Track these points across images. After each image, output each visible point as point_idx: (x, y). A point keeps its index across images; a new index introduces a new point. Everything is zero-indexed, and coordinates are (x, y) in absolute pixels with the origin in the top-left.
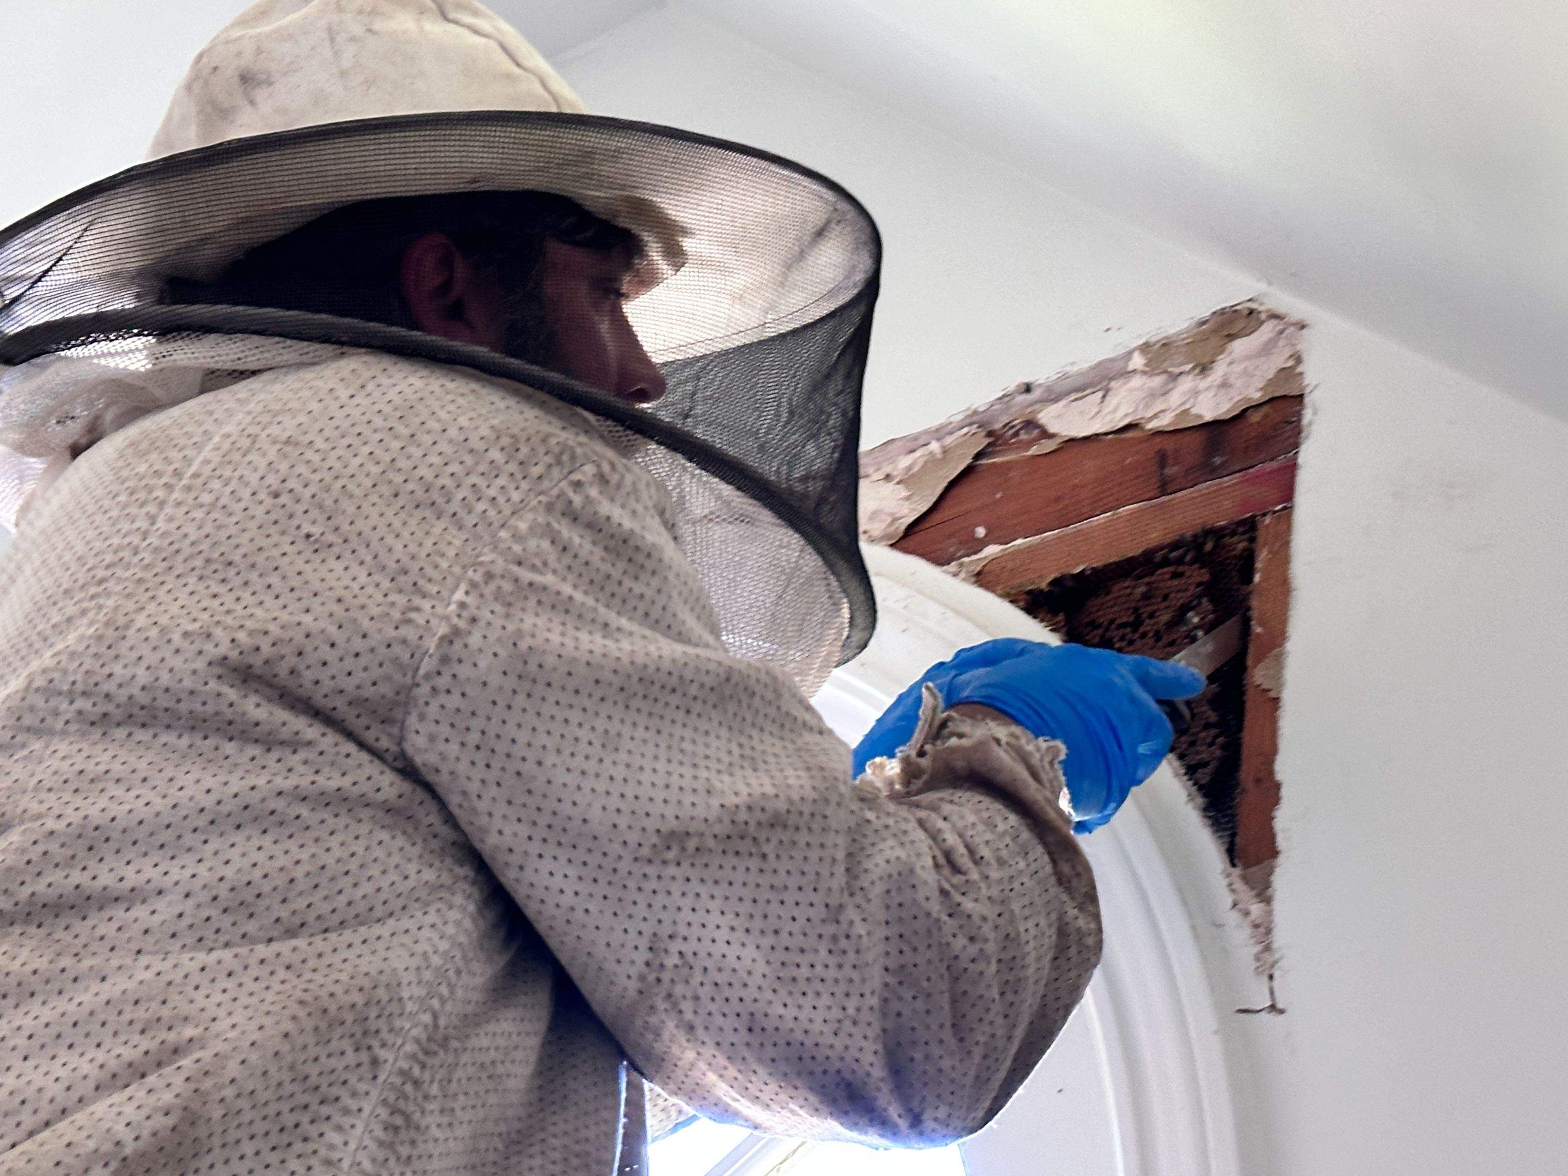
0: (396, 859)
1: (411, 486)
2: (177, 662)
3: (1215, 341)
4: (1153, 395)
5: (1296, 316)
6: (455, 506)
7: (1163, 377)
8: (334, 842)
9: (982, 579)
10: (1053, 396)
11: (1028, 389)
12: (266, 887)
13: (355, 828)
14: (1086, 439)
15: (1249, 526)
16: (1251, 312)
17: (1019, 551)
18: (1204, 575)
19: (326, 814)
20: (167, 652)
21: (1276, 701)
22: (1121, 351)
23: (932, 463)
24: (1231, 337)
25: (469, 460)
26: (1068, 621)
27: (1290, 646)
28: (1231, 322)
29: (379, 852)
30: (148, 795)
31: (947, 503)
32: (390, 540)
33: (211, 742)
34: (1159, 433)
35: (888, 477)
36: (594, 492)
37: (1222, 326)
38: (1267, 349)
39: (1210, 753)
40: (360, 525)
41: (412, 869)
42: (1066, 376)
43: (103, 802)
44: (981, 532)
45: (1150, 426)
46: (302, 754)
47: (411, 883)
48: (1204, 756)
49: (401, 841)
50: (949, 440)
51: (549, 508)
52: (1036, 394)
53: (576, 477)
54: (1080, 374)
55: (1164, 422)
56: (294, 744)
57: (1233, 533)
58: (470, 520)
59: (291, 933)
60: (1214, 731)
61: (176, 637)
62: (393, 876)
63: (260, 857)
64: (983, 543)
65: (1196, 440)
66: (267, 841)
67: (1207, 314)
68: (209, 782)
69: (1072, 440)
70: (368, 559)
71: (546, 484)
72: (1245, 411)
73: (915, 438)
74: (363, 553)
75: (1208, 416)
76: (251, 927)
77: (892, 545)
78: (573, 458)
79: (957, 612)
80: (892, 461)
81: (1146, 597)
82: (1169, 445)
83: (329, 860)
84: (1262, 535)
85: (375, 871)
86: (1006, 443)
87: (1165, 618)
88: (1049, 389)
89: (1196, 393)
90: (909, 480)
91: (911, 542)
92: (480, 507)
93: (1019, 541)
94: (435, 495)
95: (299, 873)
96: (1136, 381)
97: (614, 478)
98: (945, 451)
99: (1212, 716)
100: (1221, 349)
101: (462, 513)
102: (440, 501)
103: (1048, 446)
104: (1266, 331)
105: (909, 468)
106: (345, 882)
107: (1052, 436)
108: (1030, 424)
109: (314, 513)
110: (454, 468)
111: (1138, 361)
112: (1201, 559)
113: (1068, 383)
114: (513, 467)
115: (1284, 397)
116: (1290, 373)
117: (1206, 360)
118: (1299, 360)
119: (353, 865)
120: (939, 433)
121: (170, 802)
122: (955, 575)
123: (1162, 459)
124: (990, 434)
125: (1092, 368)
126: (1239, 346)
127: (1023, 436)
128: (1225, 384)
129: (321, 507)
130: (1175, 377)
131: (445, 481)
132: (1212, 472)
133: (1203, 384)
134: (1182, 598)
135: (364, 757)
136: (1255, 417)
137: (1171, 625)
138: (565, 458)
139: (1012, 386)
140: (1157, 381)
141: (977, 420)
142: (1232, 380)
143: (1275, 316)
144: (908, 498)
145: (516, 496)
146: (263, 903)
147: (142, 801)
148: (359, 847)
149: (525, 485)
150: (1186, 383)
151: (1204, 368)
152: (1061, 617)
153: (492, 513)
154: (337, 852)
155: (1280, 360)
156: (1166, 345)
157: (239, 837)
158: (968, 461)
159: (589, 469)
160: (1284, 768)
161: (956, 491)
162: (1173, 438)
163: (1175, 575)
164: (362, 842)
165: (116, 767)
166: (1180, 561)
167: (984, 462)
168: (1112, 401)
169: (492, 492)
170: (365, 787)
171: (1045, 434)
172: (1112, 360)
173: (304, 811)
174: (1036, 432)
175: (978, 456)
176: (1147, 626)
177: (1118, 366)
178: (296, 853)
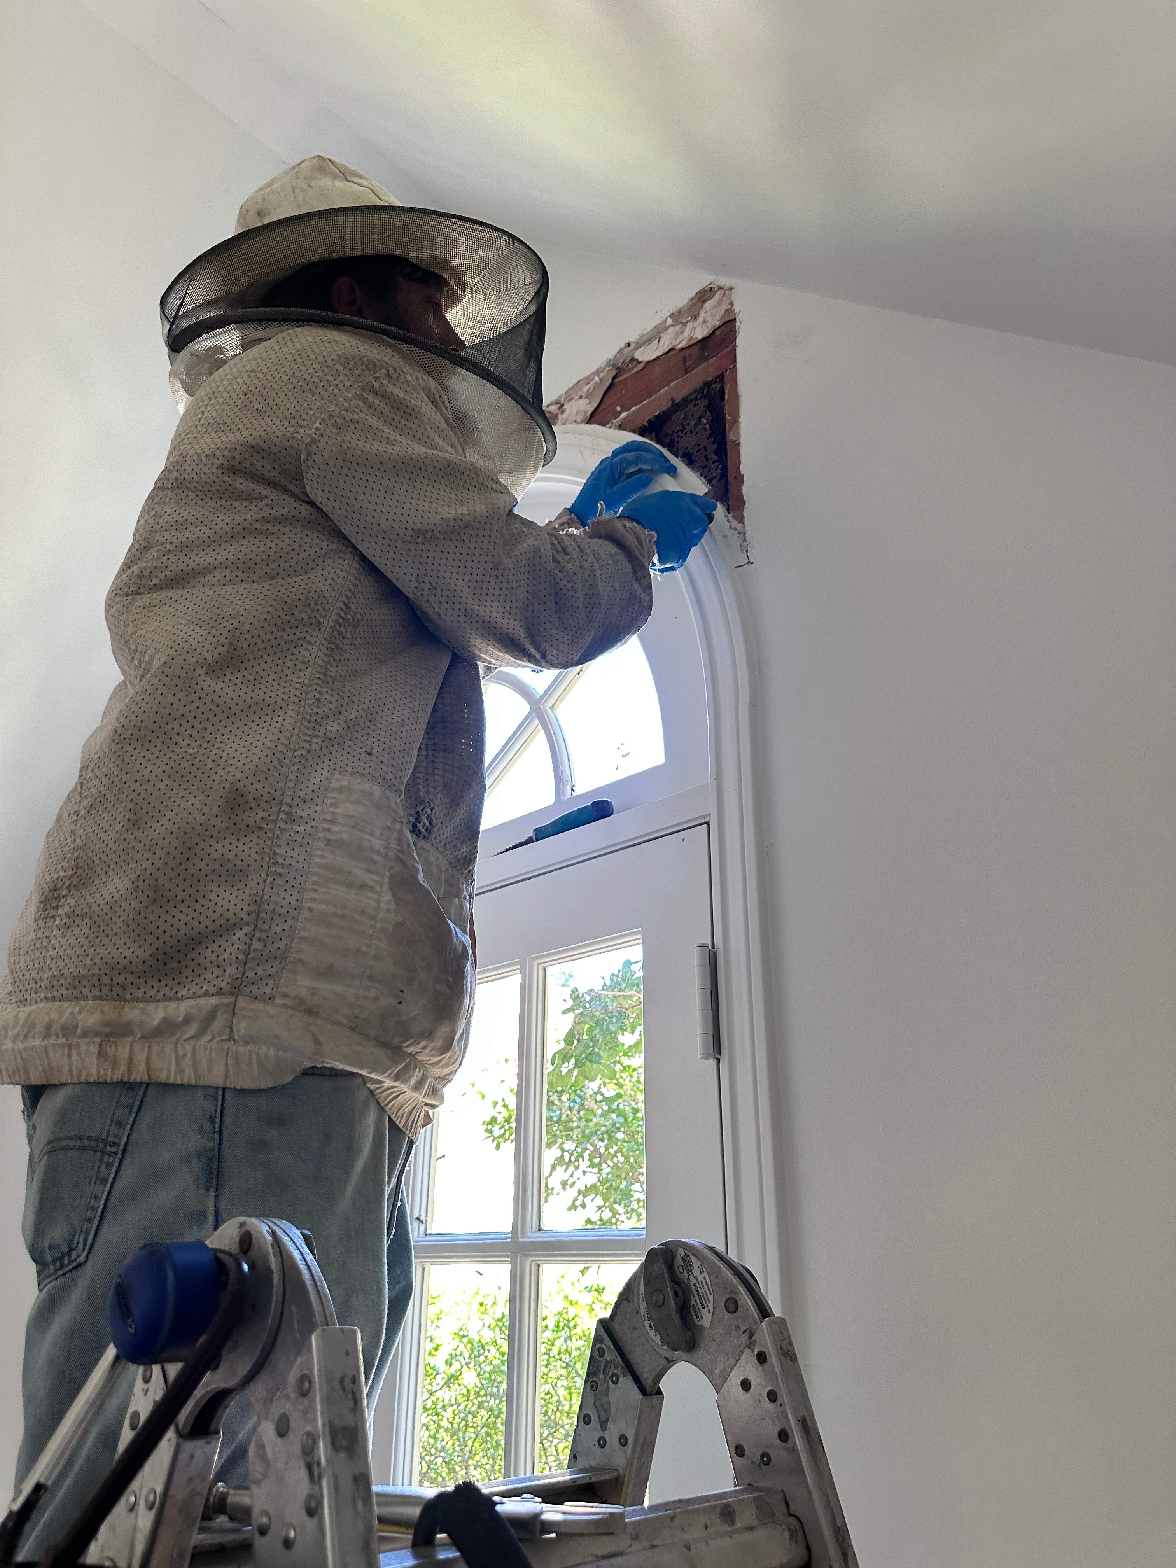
0: (316, 541)
1: (300, 383)
2: (205, 470)
3: (699, 304)
4: (677, 335)
5: (728, 285)
6: (320, 390)
7: (681, 325)
8: (286, 538)
9: (621, 427)
10: (639, 345)
11: (629, 345)
12: (258, 560)
13: (294, 531)
14: (654, 360)
15: (721, 377)
16: (711, 289)
17: (634, 411)
18: (707, 402)
19: (280, 527)
20: (202, 466)
21: (738, 444)
22: (662, 319)
23: (597, 386)
24: (704, 301)
25: (326, 370)
26: (656, 435)
27: (741, 420)
28: (704, 295)
29: (307, 539)
30: (204, 529)
31: (605, 400)
32: (288, 405)
33: (229, 503)
34: (682, 349)
35: (581, 397)
36: (385, 382)
37: (701, 297)
38: (720, 303)
39: (715, 473)
40: (277, 401)
41: (324, 545)
42: (643, 336)
43: (187, 534)
44: (619, 408)
45: (678, 347)
46: (265, 502)
47: (324, 550)
48: (715, 474)
49: (316, 534)
50: (602, 375)
51: (363, 388)
52: (633, 346)
53: (377, 375)
54: (648, 333)
55: (683, 344)
56: (261, 498)
57: (716, 382)
58: (326, 395)
59: (273, 578)
60: (717, 464)
61: (204, 458)
62: (316, 548)
63: (254, 548)
64: (620, 413)
65: (697, 347)
66: (257, 541)
67: (693, 294)
68: (227, 520)
69: (649, 362)
70: (281, 415)
71: (362, 378)
72: (714, 332)
73: (588, 377)
74: (278, 412)
75: (700, 337)
76: (256, 578)
77: (587, 423)
78: (375, 366)
79: (611, 441)
80: (581, 389)
81: (685, 418)
82: (686, 353)
83: (284, 545)
84: (726, 379)
85: (307, 547)
86: (624, 370)
87: (693, 423)
88: (637, 343)
89: (694, 328)
90: (589, 396)
91: (592, 420)
92: (331, 389)
93: (634, 408)
94: (311, 386)
95: (271, 552)
96: (670, 330)
97: (395, 376)
98: (601, 380)
99: (716, 458)
100: (702, 307)
101: (323, 392)
102: (313, 389)
103: (640, 367)
104: (718, 296)
105: (588, 391)
106: (293, 554)
107: (641, 362)
108: (633, 360)
109: (260, 399)
110: (320, 374)
111: (670, 321)
112: (704, 396)
113: (644, 339)
114: (346, 371)
115: (729, 321)
116: (730, 311)
117: (696, 313)
118: (732, 304)
119: (296, 546)
120: (597, 373)
121: (213, 531)
122: (611, 428)
123: (685, 359)
124: (617, 369)
125: (652, 330)
126: (708, 304)
127: (630, 366)
128: (705, 322)
129: (262, 396)
130: (685, 324)
131: (315, 379)
132: (705, 359)
133: (696, 324)
134: (699, 413)
135: (292, 500)
136: (718, 333)
137: (696, 426)
138: (371, 366)
139: (623, 346)
140: (678, 328)
141: (611, 363)
142: (707, 319)
143: (720, 288)
144: (589, 403)
145: (348, 384)
146: (258, 567)
147: (202, 532)
148: (297, 539)
149: (351, 379)
150: (690, 326)
151: (695, 317)
152: (654, 434)
153: (336, 391)
154: (287, 541)
155: (725, 306)
156: (679, 312)
157: (245, 542)
158: (610, 381)
159: (383, 371)
160: (743, 470)
161: (607, 396)
162: (689, 350)
163: (695, 405)
164: (298, 536)
165: (190, 518)
166: (696, 399)
167: (617, 380)
168: (662, 341)
169: (336, 382)
170: (295, 512)
171: (639, 362)
172: (660, 324)
173: (269, 526)
174: (635, 363)
175: (614, 378)
176: (687, 429)
177: (663, 326)
178: (269, 544)
